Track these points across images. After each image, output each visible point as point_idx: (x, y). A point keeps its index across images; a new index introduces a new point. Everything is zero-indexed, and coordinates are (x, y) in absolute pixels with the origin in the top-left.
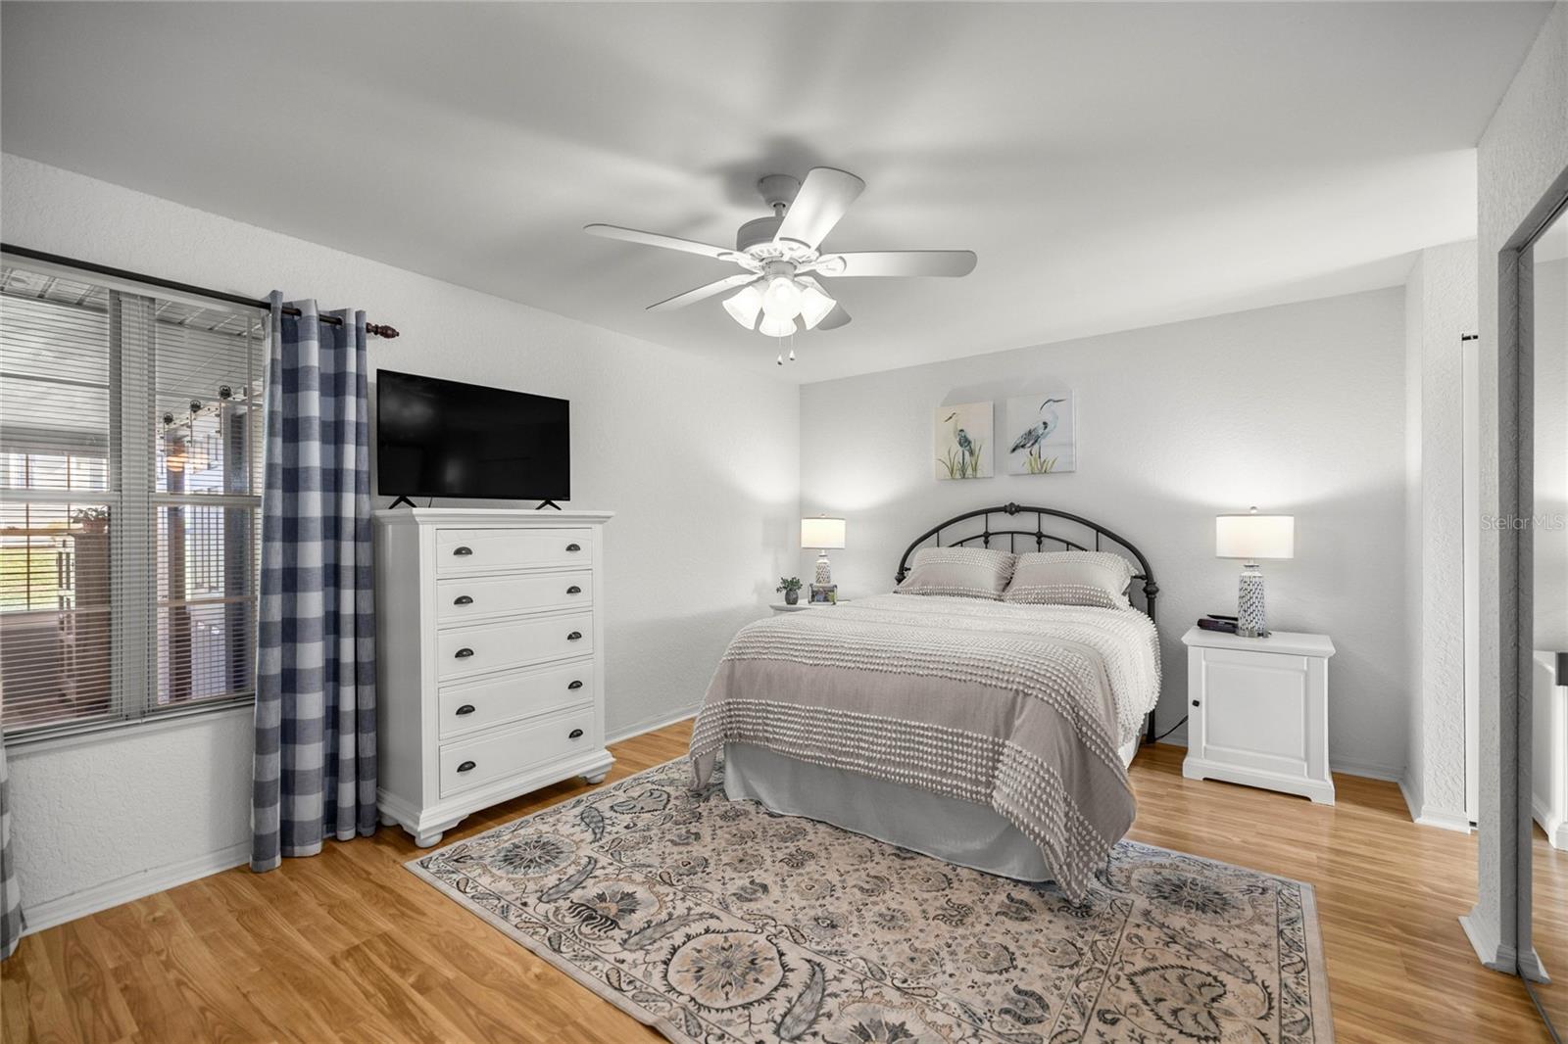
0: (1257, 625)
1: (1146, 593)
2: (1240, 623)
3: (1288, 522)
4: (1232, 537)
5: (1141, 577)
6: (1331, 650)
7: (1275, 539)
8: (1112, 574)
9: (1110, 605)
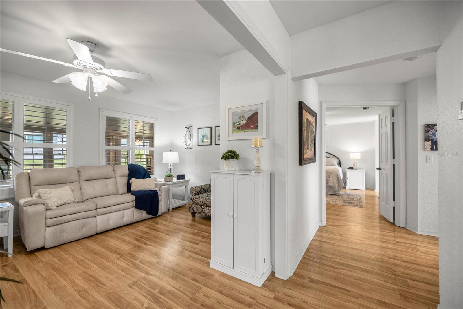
0: (356, 168)
1: (340, 164)
2: (353, 168)
3: (359, 154)
4: (352, 156)
5: (339, 162)
6: (365, 170)
7: (358, 156)
8: (335, 161)
9: (335, 166)
